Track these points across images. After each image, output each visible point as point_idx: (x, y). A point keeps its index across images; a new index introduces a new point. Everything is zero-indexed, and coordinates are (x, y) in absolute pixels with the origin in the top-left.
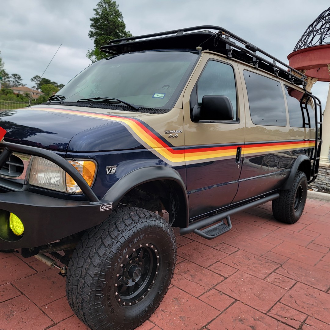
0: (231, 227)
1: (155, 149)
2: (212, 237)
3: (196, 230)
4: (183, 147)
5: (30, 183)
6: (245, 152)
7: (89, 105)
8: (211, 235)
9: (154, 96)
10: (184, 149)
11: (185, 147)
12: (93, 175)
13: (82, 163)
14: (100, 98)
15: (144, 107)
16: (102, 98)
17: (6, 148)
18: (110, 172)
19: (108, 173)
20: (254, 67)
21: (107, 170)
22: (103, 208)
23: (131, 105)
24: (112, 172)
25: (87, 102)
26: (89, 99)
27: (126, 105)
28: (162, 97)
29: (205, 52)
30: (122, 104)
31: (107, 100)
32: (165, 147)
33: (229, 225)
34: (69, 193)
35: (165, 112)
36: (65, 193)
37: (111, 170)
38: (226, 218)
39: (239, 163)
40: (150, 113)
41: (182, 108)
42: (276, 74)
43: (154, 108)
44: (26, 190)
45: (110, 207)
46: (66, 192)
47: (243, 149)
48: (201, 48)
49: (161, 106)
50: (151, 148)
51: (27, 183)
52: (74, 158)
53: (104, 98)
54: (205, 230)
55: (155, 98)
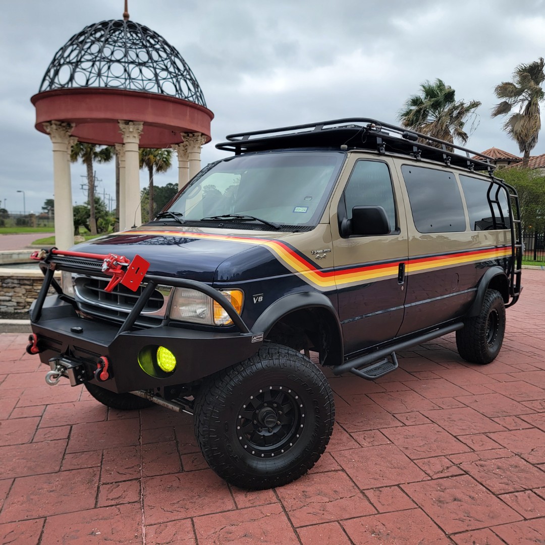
0: (397, 366)
1: (302, 273)
2: (373, 377)
3: (353, 369)
4: (333, 268)
5: (171, 318)
6: (410, 269)
7: (220, 225)
8: (372, 375)
9: (295, 211)
10: (334, 270)
11: (335, 268)
12: (240, 305)
13: (229, 293)
14: (231, 215)
15: (285, 224)
17: (151, 281)
18: (257, 301)
19: (255, 302)
20: (415, 159)
21: (254, 299)
22: (254, 340)
23: (270, 224)
24: (259, 301)
25: (213, 220)
26: (216, 218)
27: (263, 223)
28: (305, 211)
29: (352, 152)
30: (257, 222)
31: (238, 217)
32: (312, 270)
33: (394, 363)
34: (216, 326)
35: (309, 229)
36: (213, 326)
37: (258, 299)
38: (390, 354)
39: (403, 283)
40: (294, 232)
41: (329, 223)
42: (446, 163)
43: (296, 225)
44: (166, 325)
45: (261, 338)
46: (214, 324)
47: (406, 266)
48: (346, 146)
49: (305, 223)
50: (297, 272)
51: (167, 317)
52: (221, 288)
53: (235, 215)
54: (365, 370)
55: (296, 212)
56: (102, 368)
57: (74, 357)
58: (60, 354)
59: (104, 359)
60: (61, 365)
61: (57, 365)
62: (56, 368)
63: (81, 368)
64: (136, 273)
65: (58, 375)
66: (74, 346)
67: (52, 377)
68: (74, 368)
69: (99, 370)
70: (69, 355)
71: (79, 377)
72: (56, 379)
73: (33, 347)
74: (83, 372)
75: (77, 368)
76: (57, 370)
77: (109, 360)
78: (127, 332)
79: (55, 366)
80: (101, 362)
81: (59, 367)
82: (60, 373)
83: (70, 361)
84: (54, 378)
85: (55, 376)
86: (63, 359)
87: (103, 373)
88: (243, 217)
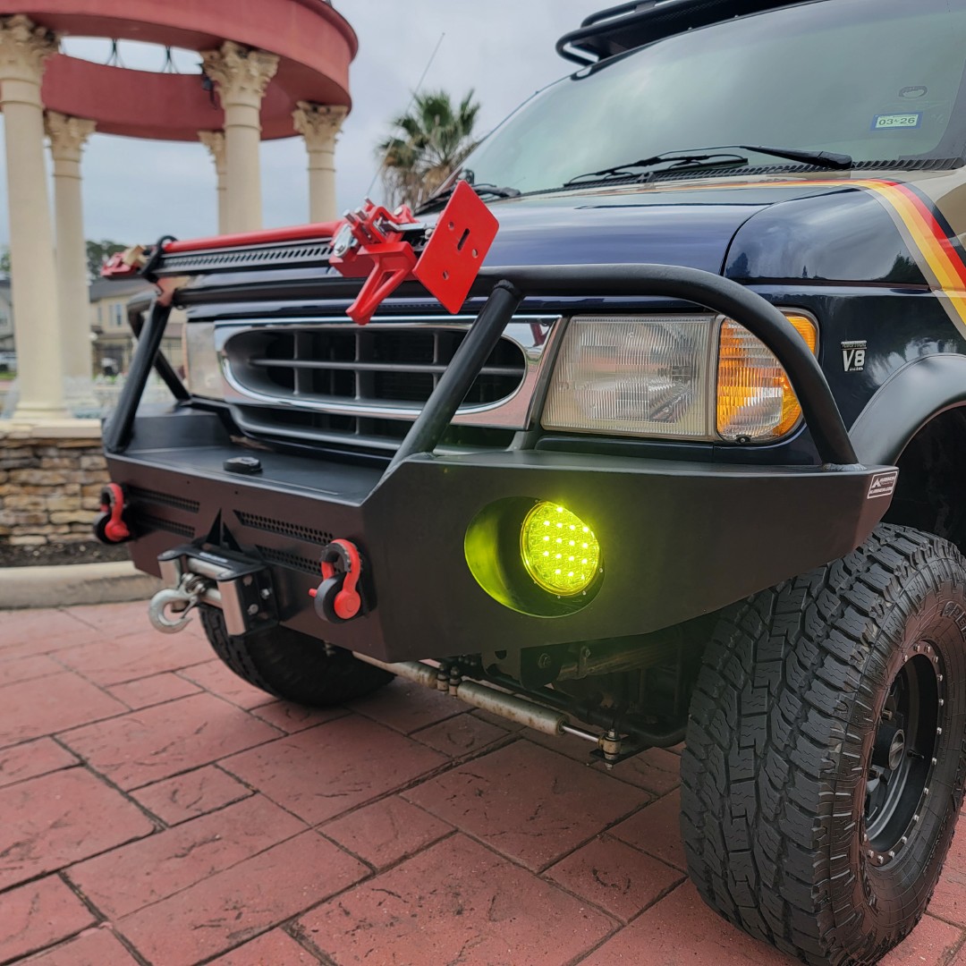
1: (950, 294)
5: (547, 424)
9: (879, 126)
14: (662, 158)
16: (671, 156)
17: (502, 284)
18: (852, 365)
19: (846, 368)
21: (845, 353)
24: (856, 364)
26: (612, 171)
28: (915, 124)
31: (689, 159)
34: (726, 443)
35: (950, 165)
37: (854, 357)
45: (891, 484)
46: (716, 439)
49: (922, 153)
50: (940, 289)
51: (535, 422)
53: (679, 155)
56: (340, 577)
57: (234, 546)
58: (191, 540)
59: (346, 547)
60: (196, 574)
61: (182, 573)
62: (181, 581)
63: (261, 580)
64: (459, 247)
65: (187, 603)
66: (238, 513)
67: (168, 608)
68: (239, 580)
69: (327, 584)
70: (220, 540)
71: (253, 609)
72: (181, 614)
73: (110, 524)
74: (266, 592)
75: (248, 581)
76: (183, 587)
77: (362, 549)
78: (423, 454)
79: (177, 575)
80: (335, 557)
81: (189, 577)
82: (192, 597)
83: (224, 561)
84: (175, 611)
85: (179, 607)
86: (203, 554)
87: (342, 595)
88: (706, 157)
